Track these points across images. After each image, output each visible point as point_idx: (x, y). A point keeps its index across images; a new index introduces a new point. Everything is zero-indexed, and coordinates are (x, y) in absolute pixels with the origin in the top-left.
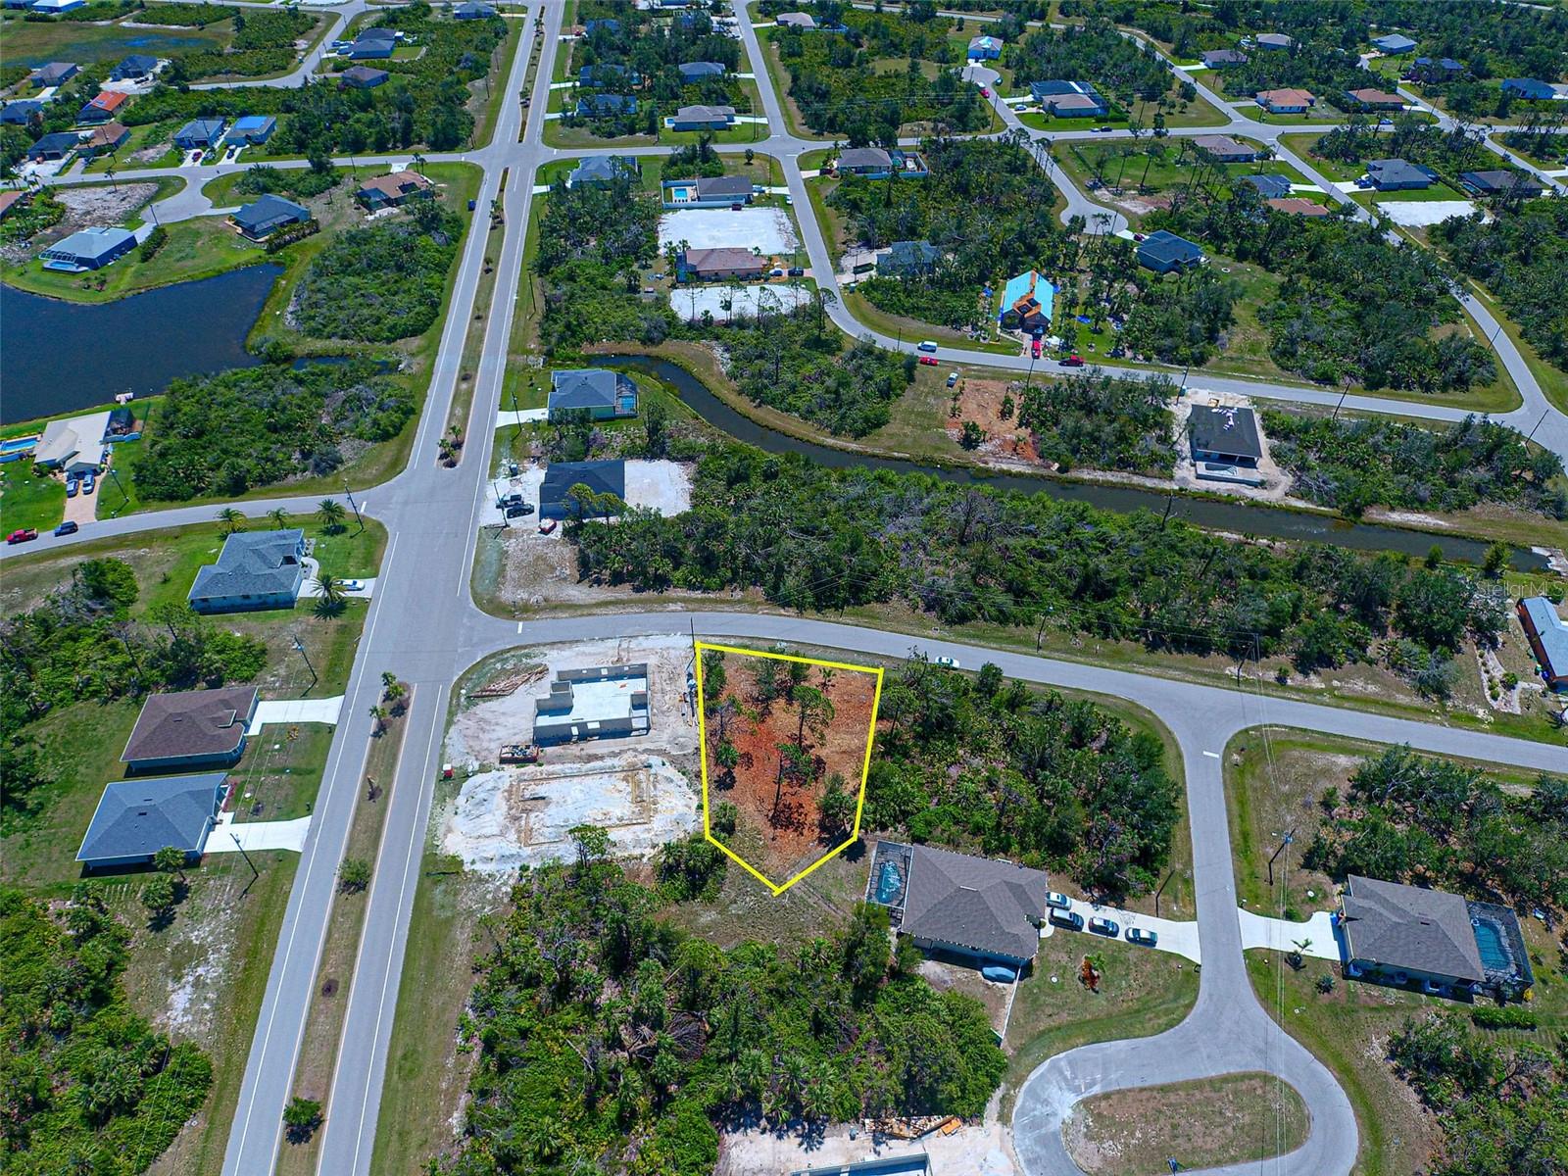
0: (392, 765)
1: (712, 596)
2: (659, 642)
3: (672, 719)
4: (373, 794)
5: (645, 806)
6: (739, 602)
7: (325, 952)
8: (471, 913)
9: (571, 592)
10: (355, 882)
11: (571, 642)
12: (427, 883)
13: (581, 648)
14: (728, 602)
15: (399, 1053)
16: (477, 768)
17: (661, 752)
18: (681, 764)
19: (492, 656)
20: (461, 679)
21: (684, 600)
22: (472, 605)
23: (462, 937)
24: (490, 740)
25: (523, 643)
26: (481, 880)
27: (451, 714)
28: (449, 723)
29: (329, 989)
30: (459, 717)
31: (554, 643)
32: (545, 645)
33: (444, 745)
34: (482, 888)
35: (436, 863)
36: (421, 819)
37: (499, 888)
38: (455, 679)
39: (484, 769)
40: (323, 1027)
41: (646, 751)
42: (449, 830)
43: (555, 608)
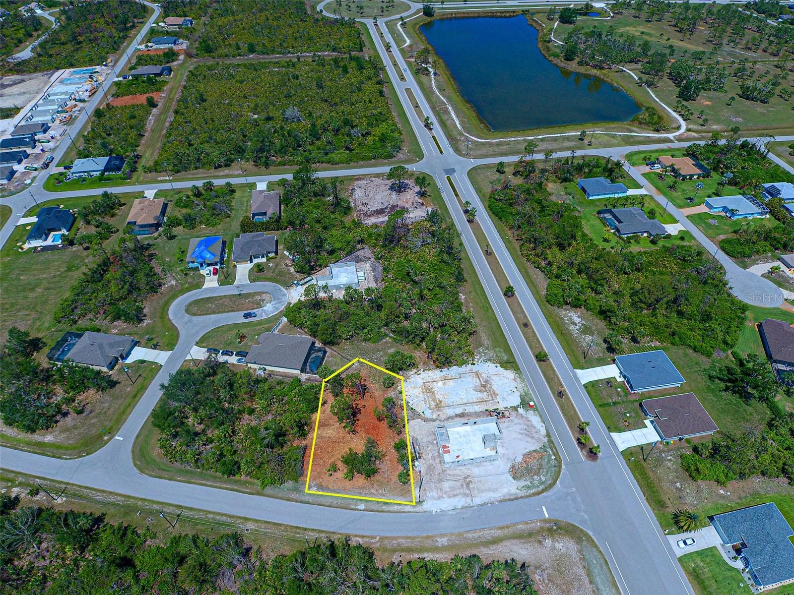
0: (562, 410)
1: (416, 556)
2: (447, 504)
3: (424, 440)
4: (560, 394)
5: (428, 390)
6: (394, 551)
7: (535, 335)
8: (487, 349)
9: (524, 552)
10: (541, 358)
11: (506, 500)
12: (512, 360)
13: (498, 495)
14: (403, 550)
15: (490, 311)
16: (519, 409)
17: (426, 420)
18: (415, 414)
19: (551, 486)
20: (560, 467)
21: (436, 549)
22: (591, 534)
23: (486, 342)
24: (520, 424)
25: (537, 497)
26: (490, 360)
27: (551, 442)
28: (548, 435)
29: (526, 325)
30: (546, 440)
31: (516, 499)
32: (522, 497)
33: (544, 423)
34: (488, 357)
35: (512, 367)
36: (530, 384)
37: (481, 357)
38: (563, 466)
39: (515, 409)
40: (520, 316)
41: (434, 420)
42: (515, 379)
43: (530, 535)
